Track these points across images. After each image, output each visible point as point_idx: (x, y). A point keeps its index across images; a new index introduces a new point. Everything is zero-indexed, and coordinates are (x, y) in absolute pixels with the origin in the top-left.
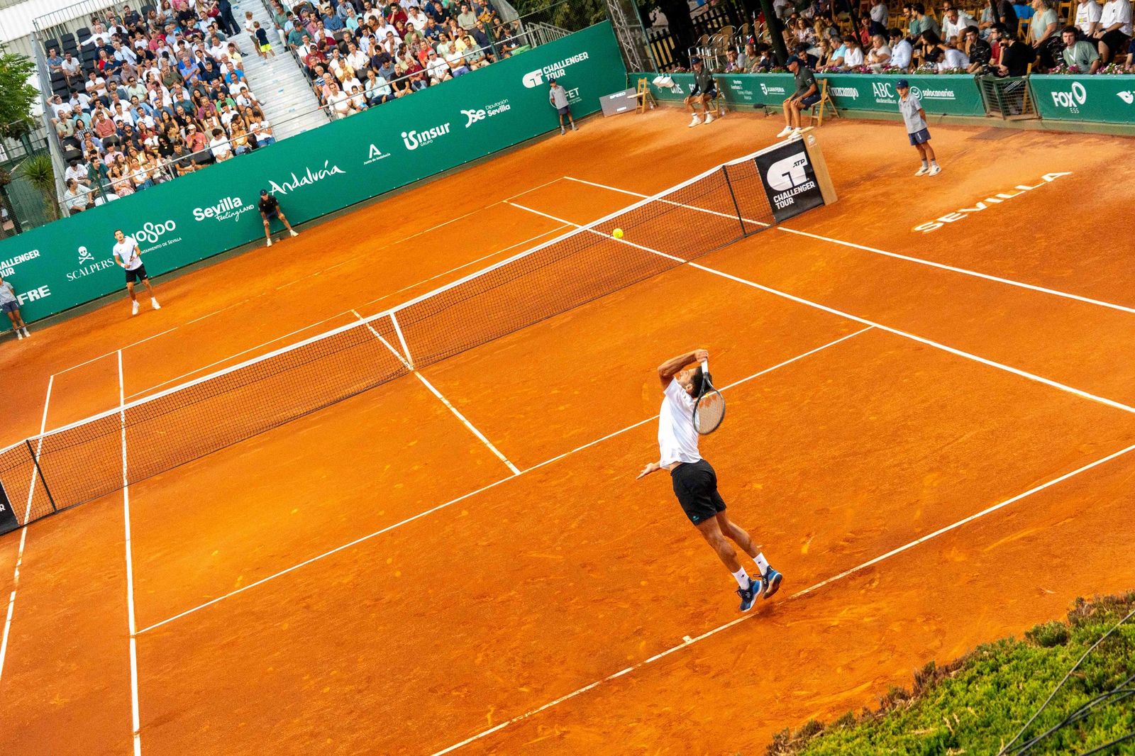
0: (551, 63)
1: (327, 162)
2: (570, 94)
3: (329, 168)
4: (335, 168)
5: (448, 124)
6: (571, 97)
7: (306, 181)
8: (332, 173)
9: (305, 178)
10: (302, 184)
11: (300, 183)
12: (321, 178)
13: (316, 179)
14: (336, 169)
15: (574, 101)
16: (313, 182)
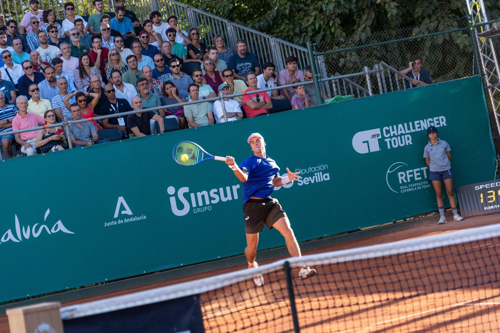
0: (395, 122)
1: (48, 212)
2: (416, 175)
3: (51, 223)
4: (59, 223)
5: (238, 186)
6: (416, 179)
7: (11, 236)
8: (53, 231)
9: (9, 232)
10: (3, 240)
12: (36, 235)
13: (27, 236)
14: (61, 226)
15: (419, 186)
16: (21, 240)
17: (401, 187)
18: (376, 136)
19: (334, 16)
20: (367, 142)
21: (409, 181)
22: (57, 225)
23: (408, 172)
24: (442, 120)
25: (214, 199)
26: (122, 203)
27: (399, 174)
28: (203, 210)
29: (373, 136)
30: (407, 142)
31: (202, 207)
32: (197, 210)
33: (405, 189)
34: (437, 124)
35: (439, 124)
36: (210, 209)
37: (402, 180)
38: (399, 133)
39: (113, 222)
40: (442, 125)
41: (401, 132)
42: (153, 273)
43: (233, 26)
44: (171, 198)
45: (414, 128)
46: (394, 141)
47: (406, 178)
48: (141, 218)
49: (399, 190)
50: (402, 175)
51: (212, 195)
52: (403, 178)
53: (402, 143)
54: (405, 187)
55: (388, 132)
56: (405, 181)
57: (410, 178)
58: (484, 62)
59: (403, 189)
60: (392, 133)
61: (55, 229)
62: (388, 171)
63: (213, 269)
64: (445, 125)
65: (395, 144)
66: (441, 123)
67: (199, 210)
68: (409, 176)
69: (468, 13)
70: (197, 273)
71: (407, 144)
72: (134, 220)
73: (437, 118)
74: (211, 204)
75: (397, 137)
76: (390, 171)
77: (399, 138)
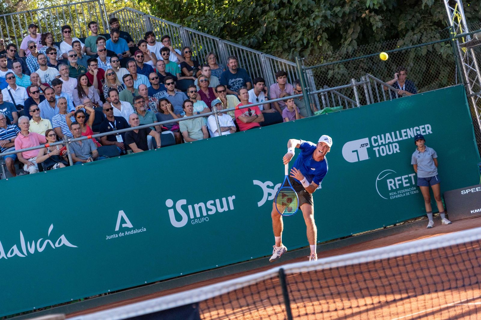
0: (382, 131)
1: (51, 227)
2: (404, 181)
3: (54, 237)
4: (63, 237)
5: (234, 197)
6: (405, 185)
7: (16, 252)
8: (57, 245)
9: (15, 247)
10: (9, 255)
11: (6, 254)
12: (40, 250)
13: (32, 251)
14: (64, 240)
15: (407, 192)
16: (26, 255)
17: (390, 194)
18: (365, 145)
19: (321, 31)
20: (357, 151)
21: (398, 187)
22: (61, 239)
23: (396, 179)
24: (428, 128)
25: (211, 210)
26: (122, 217)
27: (388, 181)
28: (200, 221)
29: (362, 146)
30: (395, 150)
31: (199, 218)
32: (194, 221)
33: (395, 195)
34: (423, 132)
35: (424, 132)
36: (207, 219)
37: (391, 186)
38: (387, 141)
39: (114, 235)
40: (427, 133)
41: (389, 141)
42: (154, 283)
43: (224, 43)
44: (169, 210)
45: (401, 136)
46: (383, 149)
47: (395, 185)
48: (142, 230)
49: (388, 196)
50: (391, 182)
51: (209, 206)
52: (392, 185)
53: (390, 151)
54: (394, 193)
55: (376, 141)
56: (394, 188)
57: (399, 184)
58: (467, 71)
59: (392, 196)
60: (380, 142)
61: (59, 244)
62: (378, 179)
63: (212, 278)
64: (431, 132)
65: (383, 153)
66: (427, 131)
67: (196, 221)
68: (397, 183)
69: (450, 25)
70: (196, 282)
71: (395, 152)
72: (135, 232)
73: (423, 126)
74: (208, 215)
75: (385, 145)
76: (379, 178)
77: (387, 146)
